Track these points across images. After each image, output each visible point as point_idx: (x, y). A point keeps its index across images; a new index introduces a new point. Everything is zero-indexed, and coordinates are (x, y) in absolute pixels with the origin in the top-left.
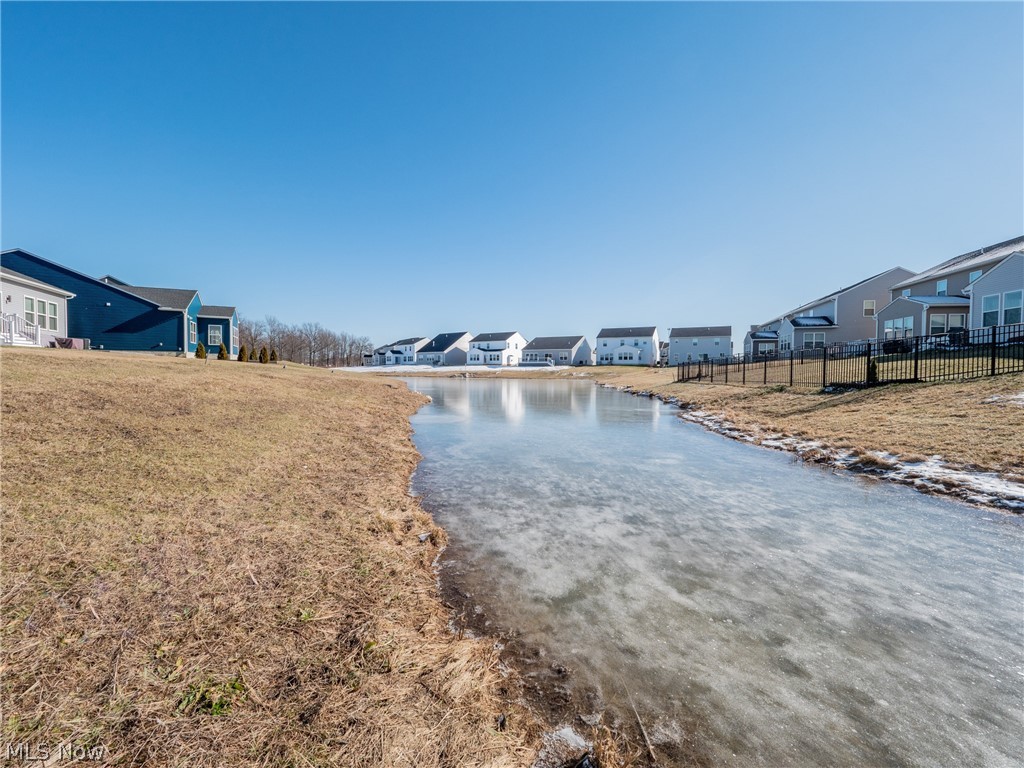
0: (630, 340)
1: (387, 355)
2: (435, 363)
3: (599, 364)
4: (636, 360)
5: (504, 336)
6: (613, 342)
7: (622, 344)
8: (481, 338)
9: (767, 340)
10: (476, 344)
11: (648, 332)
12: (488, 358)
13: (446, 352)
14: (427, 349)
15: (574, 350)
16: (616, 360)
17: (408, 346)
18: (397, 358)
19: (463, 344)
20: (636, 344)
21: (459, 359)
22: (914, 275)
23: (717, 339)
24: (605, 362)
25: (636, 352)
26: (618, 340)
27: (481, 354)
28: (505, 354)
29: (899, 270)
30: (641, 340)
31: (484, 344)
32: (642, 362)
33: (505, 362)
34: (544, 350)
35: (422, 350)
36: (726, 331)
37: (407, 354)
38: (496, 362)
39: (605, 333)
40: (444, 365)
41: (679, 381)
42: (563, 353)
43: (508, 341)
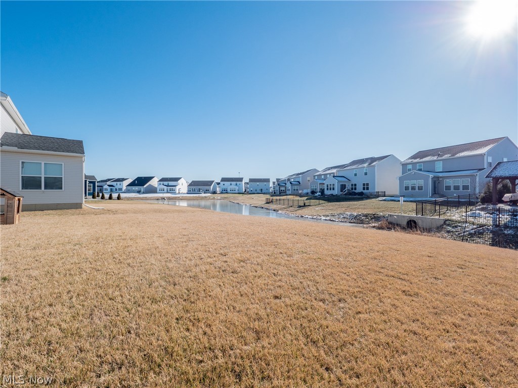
0: (234, 183)
1: (104, 187)
2: (139, 192)
3: (222, 193)
4: (237, 191)
5: (177, 179)
6: (227, 183)
7: (231, 185)
8: (163, 180)
9: (283, 186)
10: (162, 183)
11: (240, 180)
12: (169, 190)
13: (145, 186)
14: (132, 184)
15: (212, 187)
16: (229, 191)
17: (118, 183)
18: (111, 189)
19: (154, 182)
20: (236, 185)
21: (153, 190)
22: (319, 171)
23: (265, 183)
24: (224, 192)
25: (237, 188)
26: (229, 183)
27: (165, 188)
28: (177, 188)
29: (315, 170)
30: (238, 183)
31: (166, 183)
32: (239, 192)
33: (177, 192)
34: (197, 186)
35: (129, 185)
36: (268, 181)
37: (118, 187)
38: (173, 191)
39: (224, 180)
40: (144, 193)
41: (266, 203)
42: (207, 188)
43: (179, 182)
